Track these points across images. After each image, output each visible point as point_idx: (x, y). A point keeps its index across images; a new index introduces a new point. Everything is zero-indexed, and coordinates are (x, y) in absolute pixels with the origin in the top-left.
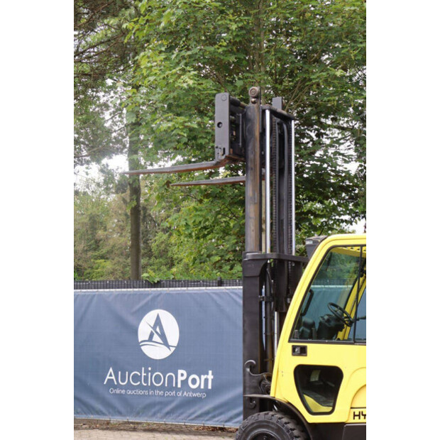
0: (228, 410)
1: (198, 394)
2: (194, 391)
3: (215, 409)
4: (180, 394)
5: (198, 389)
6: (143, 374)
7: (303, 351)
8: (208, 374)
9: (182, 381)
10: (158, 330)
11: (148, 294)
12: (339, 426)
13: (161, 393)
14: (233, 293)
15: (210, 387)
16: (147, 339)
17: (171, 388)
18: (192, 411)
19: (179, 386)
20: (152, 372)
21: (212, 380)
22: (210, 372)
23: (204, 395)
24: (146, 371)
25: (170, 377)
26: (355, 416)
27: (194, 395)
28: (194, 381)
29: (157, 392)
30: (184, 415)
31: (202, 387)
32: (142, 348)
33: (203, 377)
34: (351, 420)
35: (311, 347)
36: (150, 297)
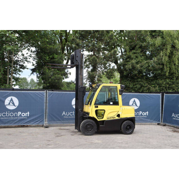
1: (25, 118)
3: (30, 121)
4: (19, 118)
5: (25, 116)
6: (7, 113)
7: (97, 107)
8: (28, 113)
9: (20, 115)
10: (12, 102)
11: (8, 92)
13: (13, 118)
14: (36, 93)
15: (28, 116)
16: (8, 104)
17: (16, 116)
18: (23, 122)
19: (19, 116)
20: (10, 113)
22: (28, 112)
23: (26, 118)
24: (8, 113)
25: (16, 114)
26: (107, 119)
27: (24, 118)
28: (23, 115)
29: (11, 118)
30: (20, 123)
31: (26, 116)
32: (6, 107)
33: (26, 114)
36: (9, 93)
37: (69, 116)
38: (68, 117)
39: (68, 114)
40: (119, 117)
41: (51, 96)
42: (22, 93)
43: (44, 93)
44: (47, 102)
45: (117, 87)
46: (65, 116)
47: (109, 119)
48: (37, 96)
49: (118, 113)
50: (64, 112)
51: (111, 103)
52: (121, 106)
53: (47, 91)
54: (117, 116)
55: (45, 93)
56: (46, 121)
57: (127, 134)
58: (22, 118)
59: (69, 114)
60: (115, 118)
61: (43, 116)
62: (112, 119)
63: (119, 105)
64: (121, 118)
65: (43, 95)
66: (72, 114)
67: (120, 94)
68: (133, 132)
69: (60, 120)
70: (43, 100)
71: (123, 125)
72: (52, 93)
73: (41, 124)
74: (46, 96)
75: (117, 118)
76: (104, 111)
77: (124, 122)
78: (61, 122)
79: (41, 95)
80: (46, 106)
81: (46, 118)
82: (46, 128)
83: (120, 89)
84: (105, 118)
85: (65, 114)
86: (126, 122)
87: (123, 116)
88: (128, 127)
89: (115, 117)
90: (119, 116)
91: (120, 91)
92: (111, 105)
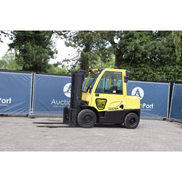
0: (17, 109)
1: (5, 105)
2: (4, 104)
3: (11, 109)
5: (6, 103)
7: (98, 95)
8: (9, 99)
12: (105, 112)
15: (10, 103)
18: (2, 110)
21: (11, 101)
22: (10, 98)
23: (7, 105)
26: (109, 109)
27: (4, 105)
28: (4, 101)
31: (7, 103)
33: (7, 100)
34: (108, 110)
35: (100, 94)
37: (60, 105)
38: (58, 106)
39: (58, 103)
40: (123, 108)
41: (39, 80)
42: (3, 74)
43: (30, 76)
44: (34, 87)
45: (122, 73)
46: (55, 105)
47: (111, 110)
48: (22, 79)
49: (122, 104)
50: (54, 100)
51: (114, 92)
52: (125, 96)
53: (34, 73)
54: (120, 107)
55: (32, 76)
56: (31, 111)
57: (131, 129)
58: (2, 105)
59: (60, 102)
60: (117, 110)
61: (29, 104)
62: (114, 110)
63: (123, 94)
64: (124, 109)
65: (30, 78)
66: (64, 103)
67: (125, 82)
68: (137, 126)
69: (49, 111)
70: (29, 85)
71: (126, 118)
72: (41, 76)
73: (25, 114)
74: (33, 80)
75: (120, 109)
76: (105, 100)
77: (128, 114)
78: (50, 112)
79: (26, 78)
80: (32, 91)
81: (31, 107)
82: (32, 118)
83: (125, 75)
84: (106, 109)
85: (55, 102)
86: (130, 114)
87: (126, 107)
88: (132, 120)
89: (118, 108)
90: (122, 106)
91: (125, 78)
92: (114, 93)
